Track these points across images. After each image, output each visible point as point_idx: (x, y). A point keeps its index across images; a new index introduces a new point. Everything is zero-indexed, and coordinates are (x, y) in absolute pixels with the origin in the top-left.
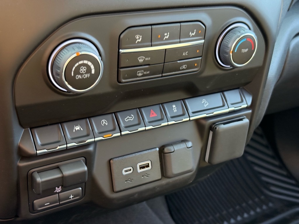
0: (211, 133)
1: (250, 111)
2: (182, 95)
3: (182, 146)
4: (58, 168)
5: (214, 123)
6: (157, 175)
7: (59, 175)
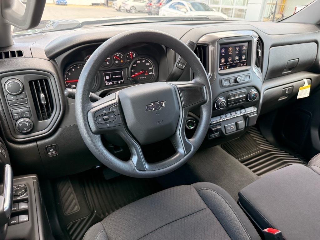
0: (247, 118)
1: (256, 112)
2: (240, 109)
3: (241, 122)
4: (215, 127)
5: (248, 116)
6: (235, 129)
7: (216, 129)
